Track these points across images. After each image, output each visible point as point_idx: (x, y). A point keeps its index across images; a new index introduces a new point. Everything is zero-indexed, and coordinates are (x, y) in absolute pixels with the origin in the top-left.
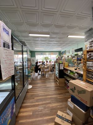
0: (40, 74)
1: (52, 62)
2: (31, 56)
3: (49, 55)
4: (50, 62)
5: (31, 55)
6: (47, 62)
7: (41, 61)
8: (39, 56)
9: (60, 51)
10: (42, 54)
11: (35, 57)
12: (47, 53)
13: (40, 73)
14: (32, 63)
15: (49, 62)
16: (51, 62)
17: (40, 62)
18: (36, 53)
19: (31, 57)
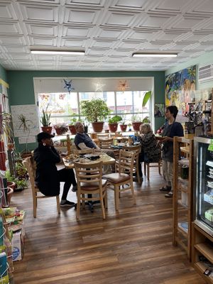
0: (72, 204)
1: (124, 128)
2: (13, 99)
3: (106, 90)
4: (113, 127)
5: (9, 90)
6: (98, 127)
7: (67, 122)
8: (57, 95)
9: (163, 72)
10: (69, 87)
11: (31, 100)
12: (98, 83)
13: (72, 197)
14: (18, 133)
15: (106, 125)
16: (119, 129)
17: (61, 130)
18: (36, 80)
19: (11, 103)
